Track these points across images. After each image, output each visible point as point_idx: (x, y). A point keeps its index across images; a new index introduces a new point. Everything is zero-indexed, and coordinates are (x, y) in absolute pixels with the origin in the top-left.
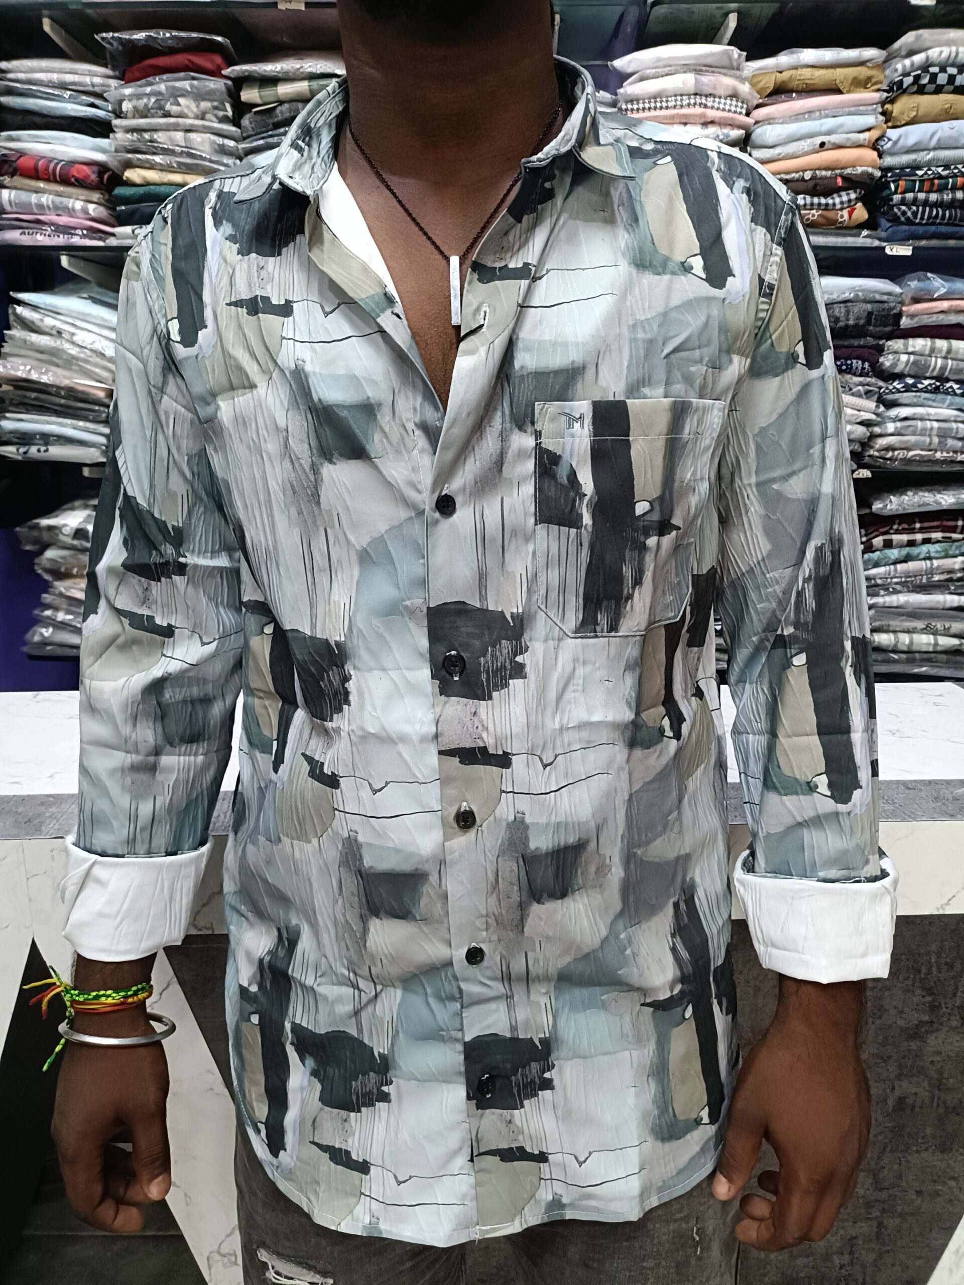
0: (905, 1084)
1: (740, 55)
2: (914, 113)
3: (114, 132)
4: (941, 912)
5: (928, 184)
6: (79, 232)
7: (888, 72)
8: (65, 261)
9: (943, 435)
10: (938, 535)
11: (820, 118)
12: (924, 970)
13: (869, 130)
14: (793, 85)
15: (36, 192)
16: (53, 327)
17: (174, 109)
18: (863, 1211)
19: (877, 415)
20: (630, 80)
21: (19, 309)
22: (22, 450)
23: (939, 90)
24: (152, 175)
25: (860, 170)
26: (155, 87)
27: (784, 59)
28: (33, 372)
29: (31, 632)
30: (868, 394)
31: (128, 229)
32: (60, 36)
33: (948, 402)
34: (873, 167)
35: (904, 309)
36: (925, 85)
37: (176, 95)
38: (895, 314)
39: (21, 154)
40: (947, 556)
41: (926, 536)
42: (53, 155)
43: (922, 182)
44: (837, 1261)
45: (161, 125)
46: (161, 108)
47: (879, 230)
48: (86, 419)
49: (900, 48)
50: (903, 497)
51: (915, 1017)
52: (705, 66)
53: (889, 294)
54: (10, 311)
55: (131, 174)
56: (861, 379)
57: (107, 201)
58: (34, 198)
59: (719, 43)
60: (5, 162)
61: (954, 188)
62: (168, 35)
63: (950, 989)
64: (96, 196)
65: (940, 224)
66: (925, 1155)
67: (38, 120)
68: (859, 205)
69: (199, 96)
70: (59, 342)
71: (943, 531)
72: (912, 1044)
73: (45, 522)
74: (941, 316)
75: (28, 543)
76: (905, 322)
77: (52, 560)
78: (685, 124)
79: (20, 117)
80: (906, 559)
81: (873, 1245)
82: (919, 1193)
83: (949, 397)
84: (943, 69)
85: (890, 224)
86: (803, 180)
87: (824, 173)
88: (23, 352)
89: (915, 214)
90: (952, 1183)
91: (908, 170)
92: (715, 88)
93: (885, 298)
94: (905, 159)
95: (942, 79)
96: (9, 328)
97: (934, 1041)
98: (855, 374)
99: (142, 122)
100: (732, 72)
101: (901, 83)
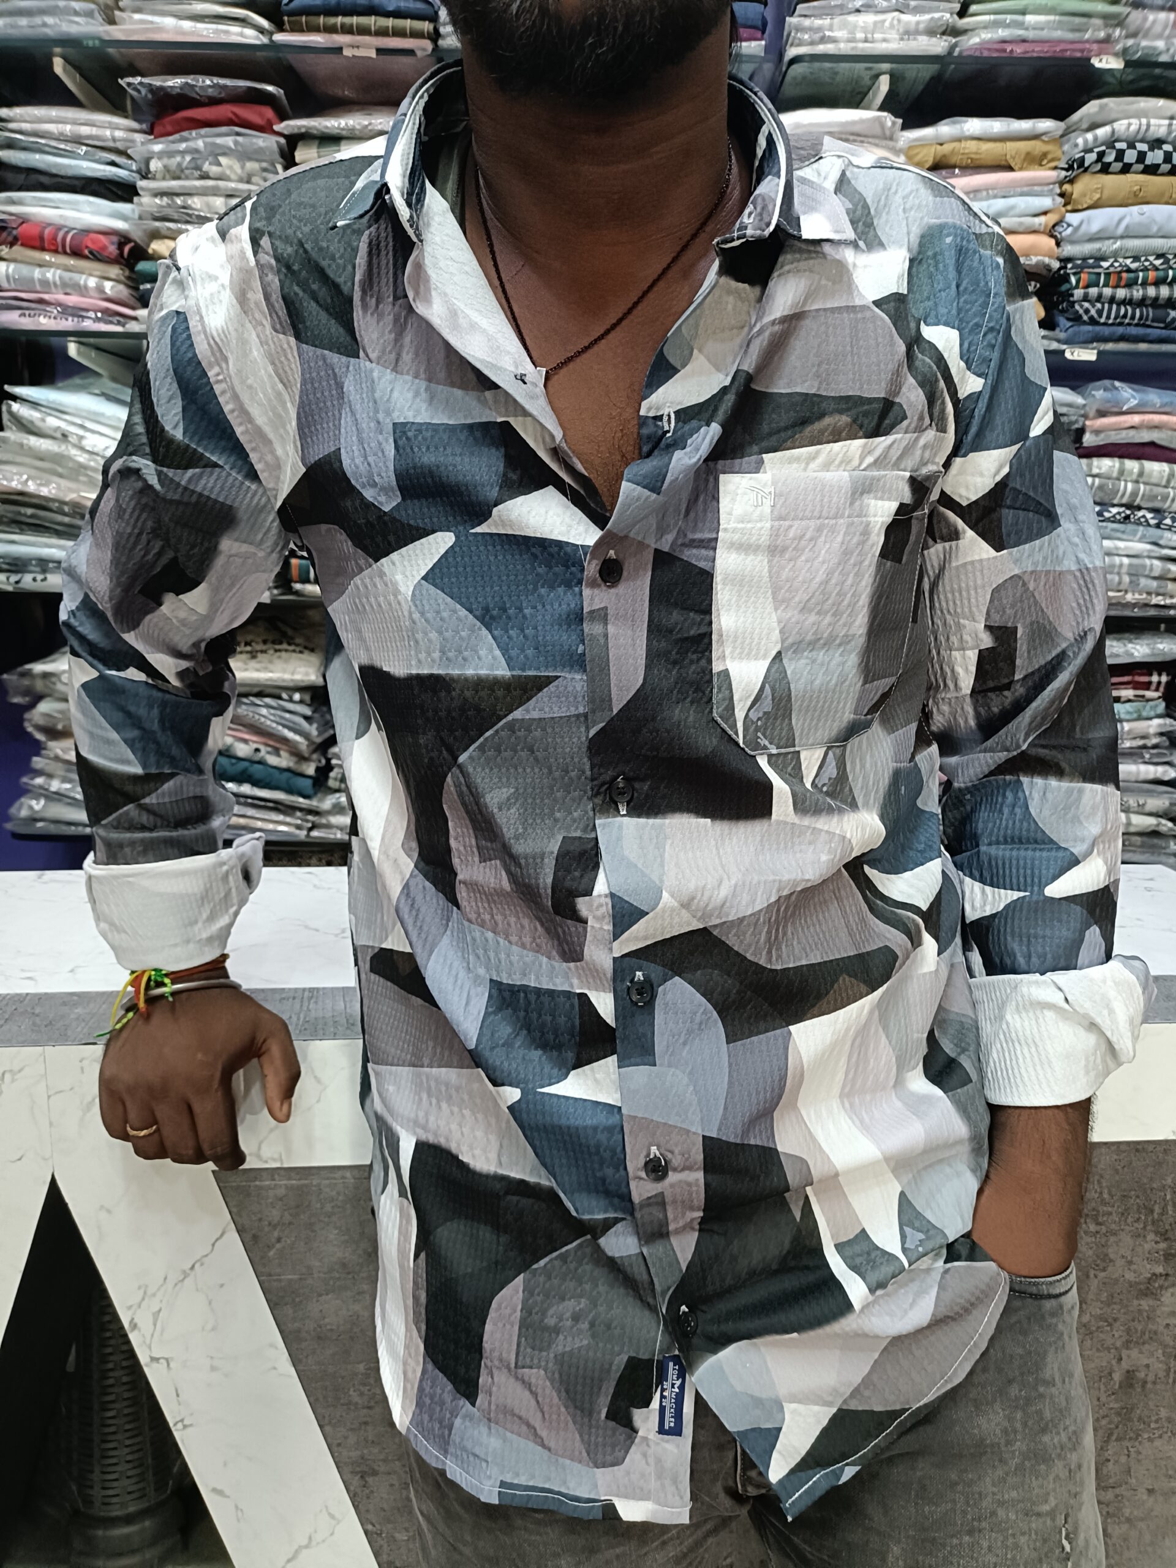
0: (1134, 1353)
1: (894, 123)
2: (1098, 196)
3: (138, 194)
5: (1115, 278)
6: (92, 314)
7: (1066, 147)
8: (73, 349)
9: (1135, 573)
10: (1130, 693)
11: (988, 198)
12: (1157, 1209)
13: (1045, 213)
14: (954, 160)
15: (40, 266)
16: (56, 429)
17: (214, 170)
21: (15, 407)
22: (14, 578)
23: (1126, 169)
25: (1034, 260)
26: (191, 144)
27: (945, 129)
28: (30, 483)
29: (17, 805)
32: (74, 81)
33: (1139, 534)
34: (1050, 257)
35: (1088, 423)
36: (1110, 164)
37: (216, 153)
38: (1077, 430)
39: (24, 220)
40: (1140, 718)
42: (62, 222)
43: (1108, 275)
45: (196, 188)
46: (198, 168)
47: (1057, 330)
49: (1081, 120)
51: (1147, 1269)
52: (853, 134)
53: (1070, 405)
54: (4, 408)
55: (155, 247)
57: (129, 278)
58: (37, 273)
59: (867, 108)
60: (4, 228)
61: (1145, 284)
62: (208, 82)
64: (115, 271)
65: (1129, 324)
66: (1158, 1443)
67: (44, 179)
69: (244, 156)
70: (63, 447)
71: (1135, 688)
72: (1142, 1302)
73: (39, 667)
74: (1132, 432)
75: (17, 693)
77: (47, 715)
79: (22, 177)
82: (1151, 1491)
83: (1141, 528)
84: (1131, 145)
85: (1069, 324)
88: (19, 459)
91: (1091, 261)
93: (1065, 410)
94: (1088, 248)
95: (1130, 156)
97: (1169, 1300)
99: (174, 184)
100: (884, 143)
101: (1082, 161)
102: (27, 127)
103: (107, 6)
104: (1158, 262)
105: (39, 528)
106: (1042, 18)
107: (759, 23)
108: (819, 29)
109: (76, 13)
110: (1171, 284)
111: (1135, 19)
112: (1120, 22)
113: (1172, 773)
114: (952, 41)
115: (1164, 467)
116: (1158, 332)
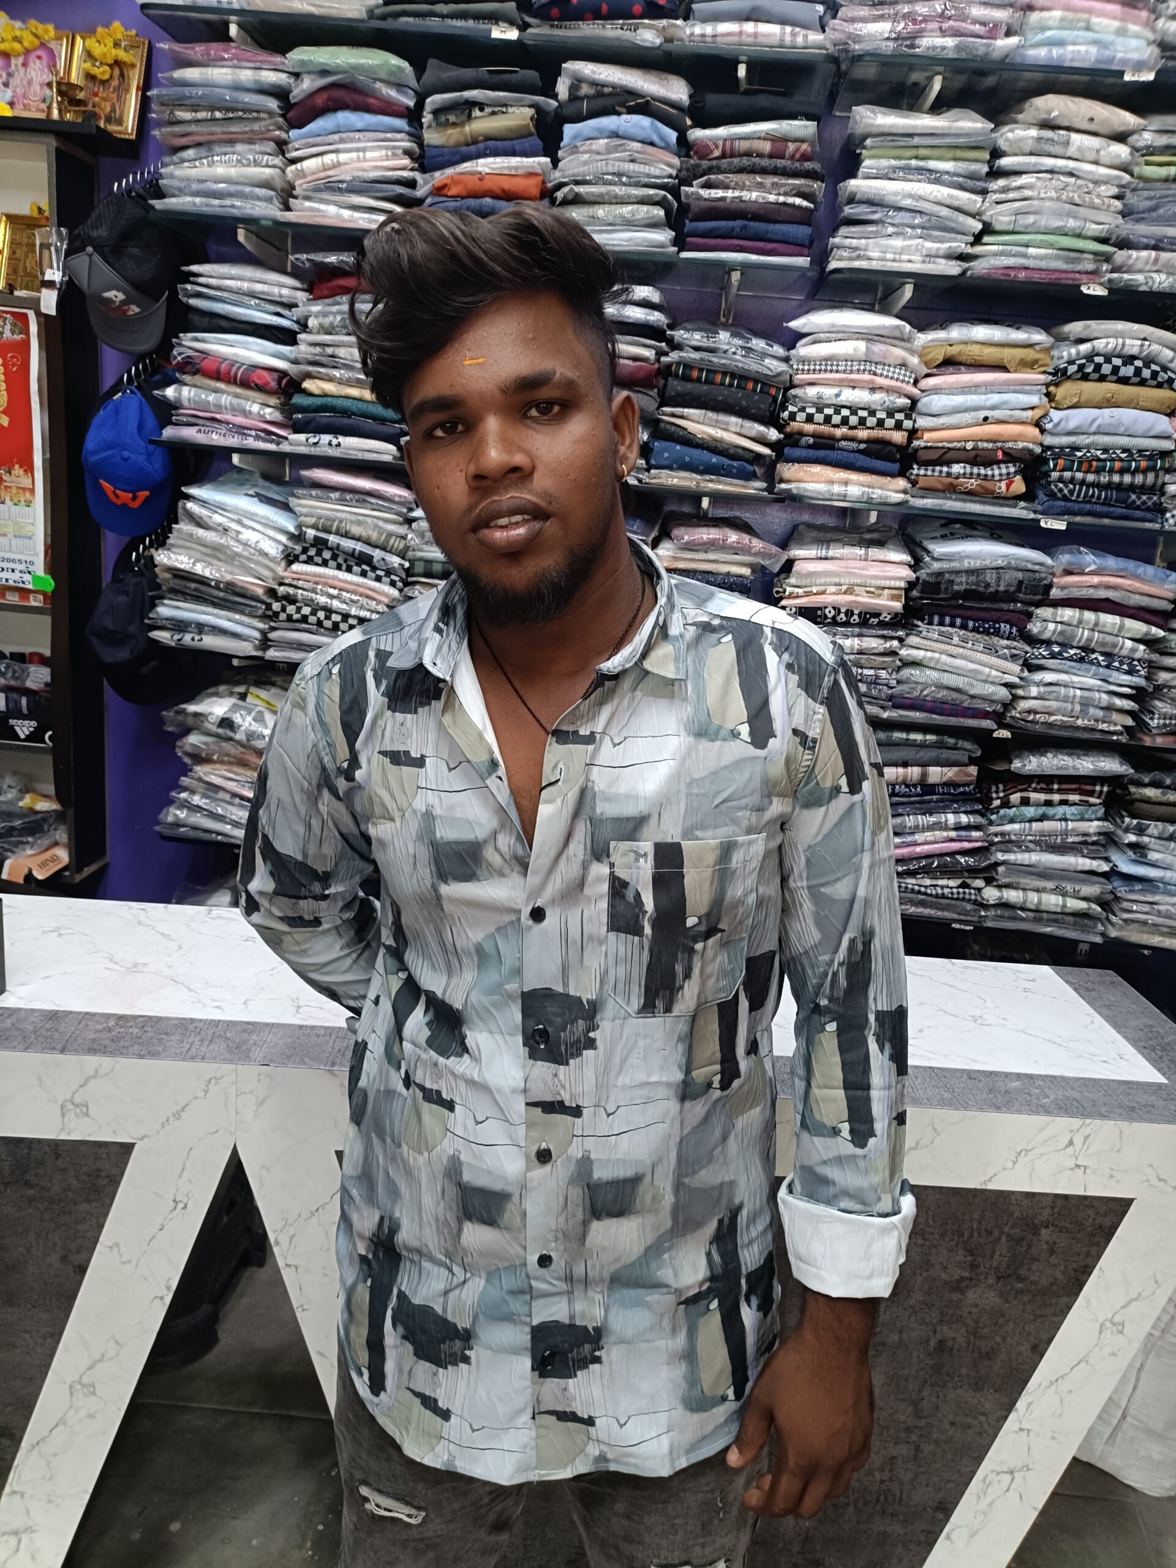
0: (945, 1329)
1: (911, 328)
2: (1076, 399)
3: (297, 342)
5: (1087, 465)
6: (253, 433)
7: (1055, 353)
8: (236, 459)
9: (1086, 704)
10: (1075, 797)
11: (986, 393)
12: (966, 1234)
13: (1033, 408)
14: (963, 359)
15: (215, 392)
16: (220, 525)
18: (903, 1435)
19: (1021, 678)
20: (804, 341)
21: (190, 505)
22: (176, 637)
23: (1103, 379)
24: (330, 388)
25: (1021, 445)
27: (956, 332)
28: (196, 566)
29: (165, 812)
30: (1014, 657)
31: (302, 437)
32: (253, 246)
33: (1092, 672)
34: (1034, 444)
35: (1055, 580)
36: (1089, 373)
38: (1046, 584)
39: (205, 354)
40: (1082, 819)
41: (1064, 797)
42: (236, 359)
43: (1080, 463)
44: (878, 1476)
46: (346, 327)
47: (1036, 502)
48: (242, 613)
49: (1066, 336)
50: (1044, 759)
51: (957, 1273)
52: (877, 336)
53: (1041, 564)
54: (180, 504)
55: (307, 385)
56: (1008, 642)
57: (284, 407)
58: (211, 398)
60: (189, 363)
61: (1111, 471)
63: (988, 1252)
64: (273, 401)
65: (1095, 503)
66: (959, 1391)
67: (224, 323)
68: (1018, 478)
70: (224, 539)
71: (1080, 794)
72: (953, 1295)
73: (192, 708)
74: (1091, 591)
75: (173, 725)
76: (1055, 593)
77: (193, 745)
78: (854, 388)
79: (206, 320)
80: (1042, 818)
81: (909, 1466)
82: (953, 1424)
83: (1094, 668)
84: (1108, 360)
85: (1046, 499)
86: (965, 449)
87: (985, 445)
89: (1071, 492)
90: (982, 1418)
91: (1067, 450)
92: (885, 357)
93: (1037, 568)
94: (1065, 440)
95: (1106, 369)
96: (177, 523)
97: (972, 1295)
98: (1002, 637)
99: (327, 338)
100: (903, 344)
102: (213, 282)
103: (283, 190)
104: (1123, 456)
105: (199, 598)
106: (1042, 252)
107: (807, 243)
108: (856, 249)
109: (259, 198)
110: (1133, 473)
111: (1120, 256)
112: (1108, 258)
113: (1105, 867)
114: (966, 265)
115: (1116, 619)
116: (1120, 510)
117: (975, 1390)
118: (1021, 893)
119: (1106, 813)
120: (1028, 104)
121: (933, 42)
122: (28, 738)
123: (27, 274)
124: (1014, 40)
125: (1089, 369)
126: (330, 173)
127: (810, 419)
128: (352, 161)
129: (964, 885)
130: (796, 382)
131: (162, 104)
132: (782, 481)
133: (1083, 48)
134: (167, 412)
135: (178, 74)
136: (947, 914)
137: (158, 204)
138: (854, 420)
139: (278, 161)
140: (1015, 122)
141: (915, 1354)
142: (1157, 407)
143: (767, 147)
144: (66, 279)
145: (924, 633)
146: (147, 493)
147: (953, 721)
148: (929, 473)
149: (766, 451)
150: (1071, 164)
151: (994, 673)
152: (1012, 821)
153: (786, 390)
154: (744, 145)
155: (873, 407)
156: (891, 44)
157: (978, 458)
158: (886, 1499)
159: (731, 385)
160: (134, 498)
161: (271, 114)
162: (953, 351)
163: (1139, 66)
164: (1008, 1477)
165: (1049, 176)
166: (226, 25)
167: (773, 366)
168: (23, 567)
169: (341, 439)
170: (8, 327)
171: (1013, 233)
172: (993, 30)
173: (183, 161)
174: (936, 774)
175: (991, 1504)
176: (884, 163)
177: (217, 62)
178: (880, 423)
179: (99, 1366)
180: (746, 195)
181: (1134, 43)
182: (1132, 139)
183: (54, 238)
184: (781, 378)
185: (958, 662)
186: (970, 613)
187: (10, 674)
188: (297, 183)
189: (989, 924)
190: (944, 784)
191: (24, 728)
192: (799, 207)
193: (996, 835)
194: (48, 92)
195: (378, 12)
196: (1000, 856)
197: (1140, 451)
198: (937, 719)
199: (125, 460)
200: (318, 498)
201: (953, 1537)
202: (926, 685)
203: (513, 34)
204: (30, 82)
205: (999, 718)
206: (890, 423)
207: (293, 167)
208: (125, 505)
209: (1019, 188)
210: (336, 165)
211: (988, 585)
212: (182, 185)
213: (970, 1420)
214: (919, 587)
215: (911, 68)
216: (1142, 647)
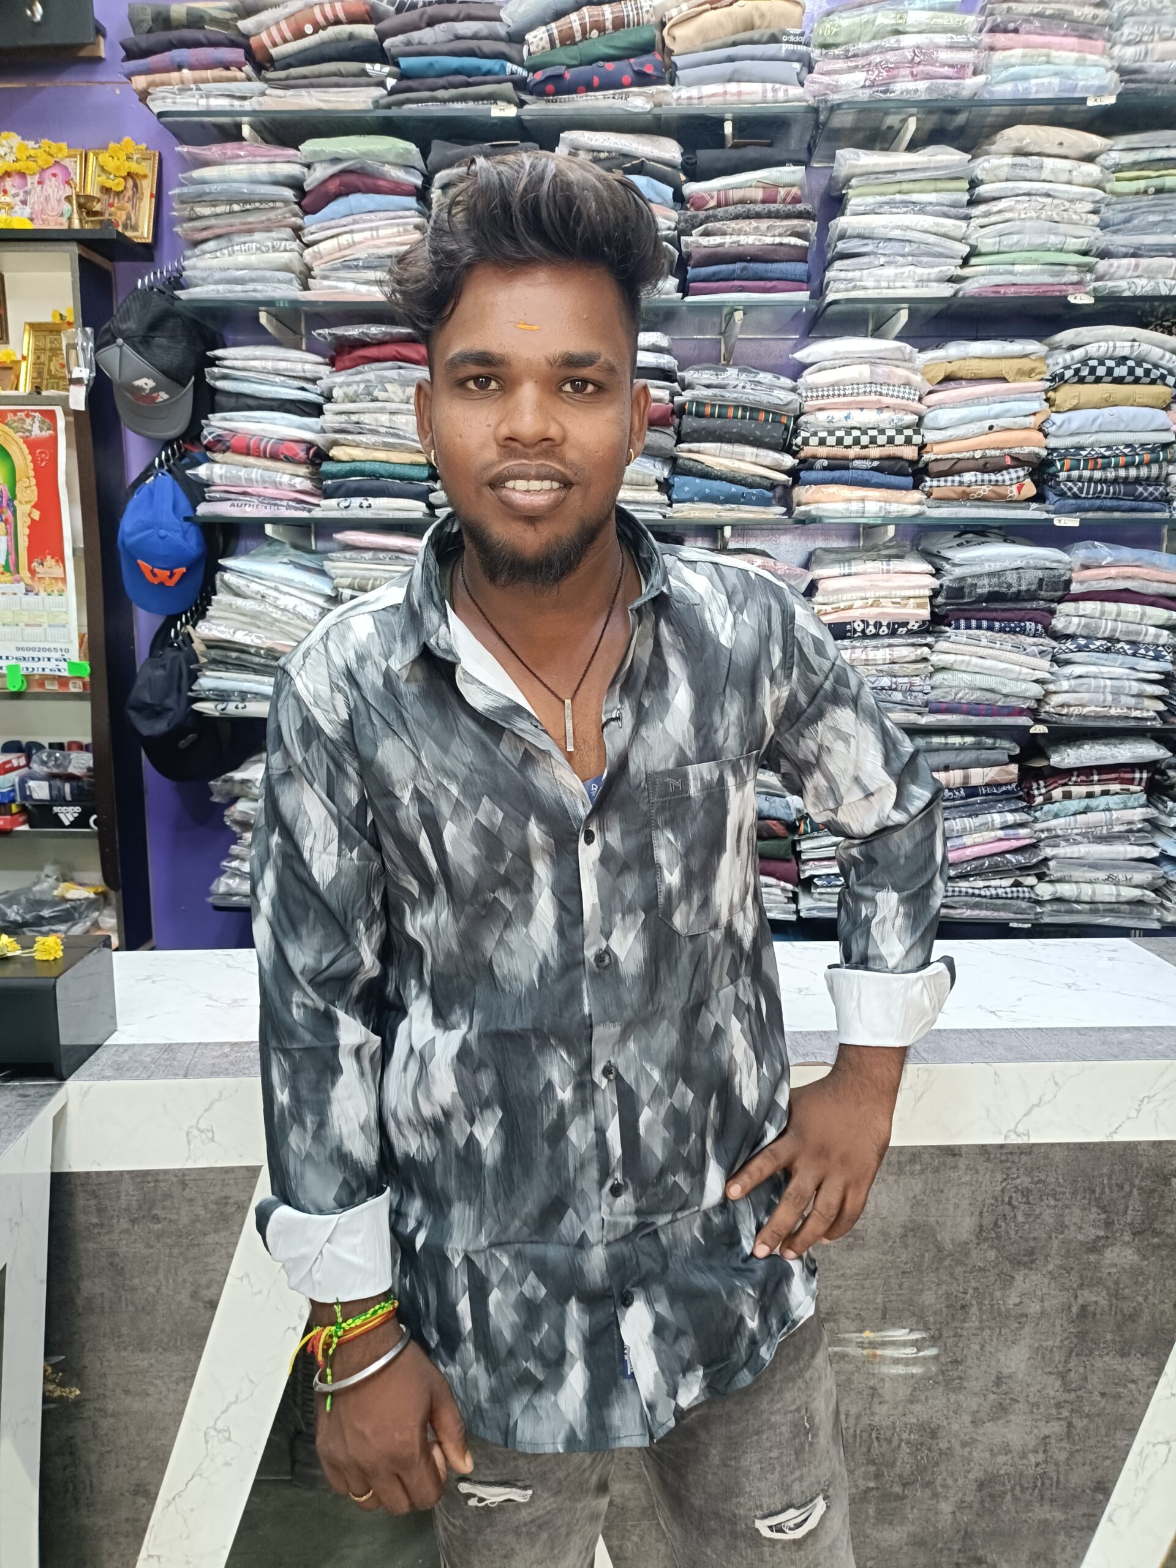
0: (1086, 1293)
1: (908, 349)
2: (1076, 401)
3: (323, 413)
4: (1110, 1140)
5: (1093, 462)
6: (284, 503)
7: (1050, 361)
8: (269, 529)
9: (1117, 693)
10: (1115, 787)
11: (988, 403)
12: (1098, 1190)
13: (1034, 414)
14: (960, 374)
15: (246, 467)
16: (258, 593)
17: (381, 395)
18: (1054, 1411)
19: (1051, 674)
20: (810, 370)
21: (227, 576)
22: (221, 706)
23: (1098, 380)
24: (357, 453)
25: (1027, 450)
26: (365, 376)
27: (952, 350)
28: (237, 634)
29: (216, 883)
30: (1042, 654)
31: (333, 502)
33: (1119, 661)
34: (1040, 447)
35: (1074, 575)
36: (1085, 377)
37: (383, 381)
38: (1066, 580)
39: (233, 432)
40: (1126, 808)
41: (1105, 787)
42: (263, 434)
43: (1086, 461)
44: (1032, 1459)
45: (368, 408)
46: (369, 394)
47: (1047, 503)
49: (1060, 342)
50: (1081, 751)
51: (1092, 1232)
52: (879, 358)
53: (1059, 562)
54: (218, 576)
55: (335, 452)
56: (1035, 640)
57: (314, 475)
58: (243, 473)
60: (219, 441)
61: (1116, 467)
63: (1121, 1207)
64: (303, 470)
65: (1105, 498)
66: (1106, 1359)
67: (250, 402)
68: (1028, 481)
69: (404, 383)
70: (262, 606)
71: (1121, 783)
72: (1091, 1257)
73: (238, 775)
74: (1109, 583)
75: (220, 795)
76: (1075, 588)
77: (241, 812)
78: (862, 409)
79: (233, 400)
80: (1084, 812)
81: (1064, 1444)
82: (1103, 1395)
83: (1121, 657)
84: (1102, 363)
85: (1057, 498)
86: (974, 458)
87: (993, 453)
88: (227, 615)
90: (1132, 1386)
91: (1072, 451)
92: (889, 377)
93: (1055, 565)
94: (1069, 441)
95: (1101, 371)
96: (215, 594)
97: (1110, 1255)
98: (1029, 635)
99: (351, 407)
100: (905, 364)
101: (1062, 375)
102: (238, 364)
103: (301, 273)
104: (1126, 451)
105: (241, 667)
106: (1028, 267)
107: (805, 278)
108: (851, 280)
109: (279, 281)
110: (1138, 467)
111: (1102, 265)
112: (1090, 269)
113: (1154, 853)
114: (957, 286)
115: (1138, 608)
116: (1129, 503)
117: (1122, 1356)
118: (1074, 886)
119: (1148, 800)
120: (999, 136)
121: (905, 87)
122: (73, 824)
123: (52, 377)
124: (981, 79)
125: (1085, 372)
126: (346, 252)
127: (822, 442)
128: (367, 239)
129: (1017, 884)
130: (806, 409)
131: (183, 202)
132: (799, 505)
133: (1046, 80)
134: (198, 491)
135: (197, 174)
136: (1003, 915)
137: (182, 294)
138: (865, 440)
139: (295, 245)
140: (988, 153)
141: (1058, 1322)
142: (1154, 403)
143: (759, 194)
144: (94, 375)
145: (953, 638)
146: (184, 570)
147: (989, 721)
148: (942, 483)
149: (783, 477)
150: (1047, 186)
151: (1025, 670)
152: (1056, 816)
153: (797, 418)
154: (737, 195)
155: (882, 426)
156: (868, 91)
157: (987, 466)
158: (1043, 1484)
159: (743, 417)
160: (171, 576)
161: (286, 202)
162: (950, 368)
163: (1101, 91)
164: (1165, 1448)
165: (1027, 198)
166: (238, 126)
167: (781, 397)
168: (58, 655)
169: (371, 500)
170: (37, 425)
171: (998, 253)
172: (960, 69)
173: (204, 253)
174: (978, 776)
175: (1150, 1479)
176: (870, 200)
177: (234, 159)
178: (891, 441)
179: (234, 1407)
180: (744, 240)
181: (1094, 71)
182: (1100, 159)
183: (79, 340)
184: (791, 407)
185: (988, 663)
186: (994, 615)
187: (51, 763)
188: (314, 265)
189: (1047, 920)
190: (987, 785)
191: (68, 814)
192: (795, 246)
193: (1042, 831)
194: (66, 206)
195: (383, 102)
196: (1049, 852)
197: (1142, 445)
198: (975, 721)
199: (162, 538)
200: (351, 560)
201: (1114, 1518)
202: (960, 688)
203: (511, 111)
204: (47, 199)
205: (1034, 714)
206: (900, 439)
207: (310, 250)
208: (162, 584)
209: (1000, 212)
210: (349, 246)
211: (1010, 586)
212: (205, 274)
213: (1120, 1390)
214: (943, 593)
215: (887, 113)
216: (1166, 632)
